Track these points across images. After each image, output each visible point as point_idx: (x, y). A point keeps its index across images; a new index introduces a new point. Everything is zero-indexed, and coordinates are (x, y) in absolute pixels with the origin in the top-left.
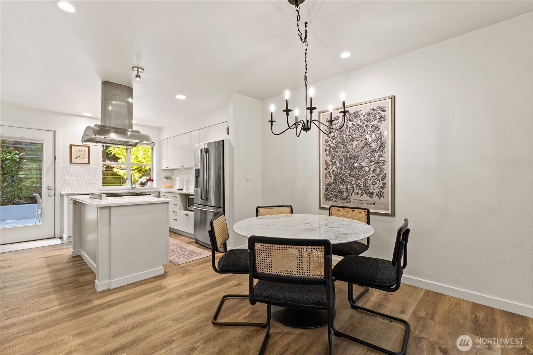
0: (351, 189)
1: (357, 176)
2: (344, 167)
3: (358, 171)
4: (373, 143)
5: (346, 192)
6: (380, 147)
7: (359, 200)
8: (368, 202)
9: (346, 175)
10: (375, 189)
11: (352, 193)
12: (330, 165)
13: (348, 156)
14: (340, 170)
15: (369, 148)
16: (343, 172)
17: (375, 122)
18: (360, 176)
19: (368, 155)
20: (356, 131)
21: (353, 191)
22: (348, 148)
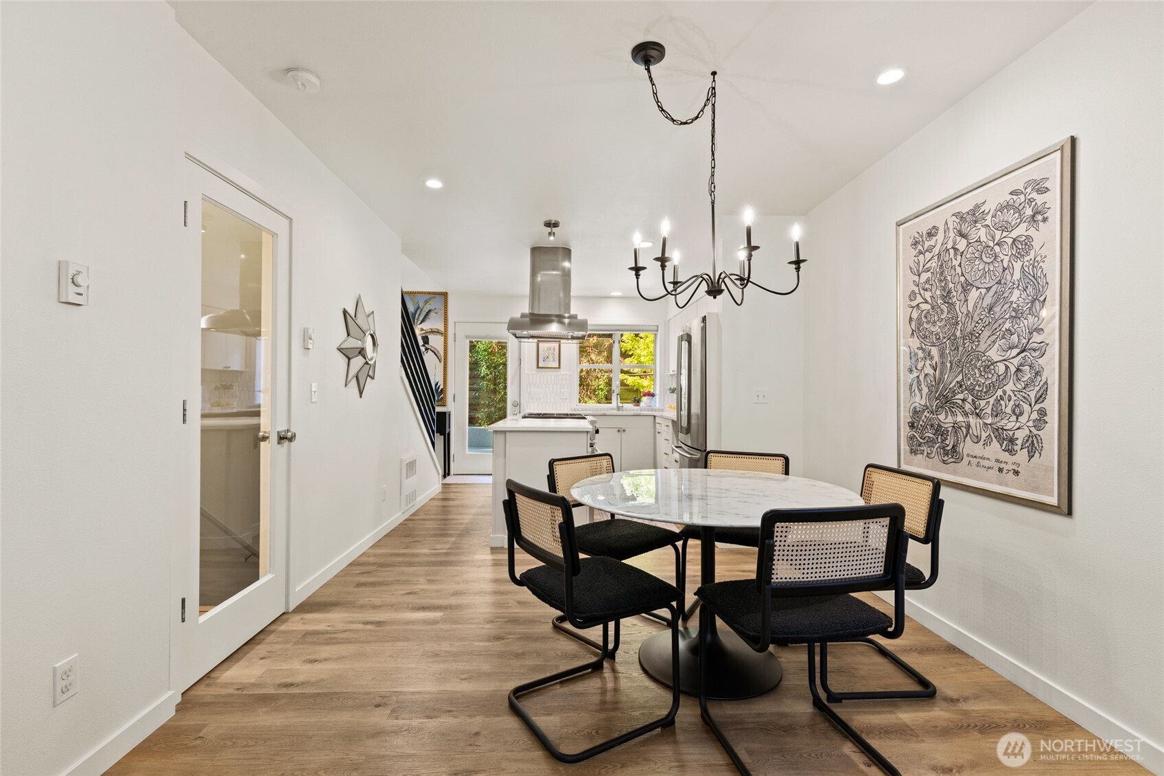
0: (964, 424)
1: (977, 388)
2: (949, 365)
3: (981, 375)
4: (1016, 290)
5: (952, 434)
6: (1033, 302)
7: (981, 458)
8: (1002, 466)
9: (953, 387)
10: (1018, 428)
11: (967, 436)
12: (920, 360)
13: (958, 333)
14: (941, 373)
15: (1006, 306)
16: (946, 376)
17: (1021, 231)
18: (985, 390)
19: (1004, 329)
20: (977, 263)
21: (969, 430)
22: (958, 311)
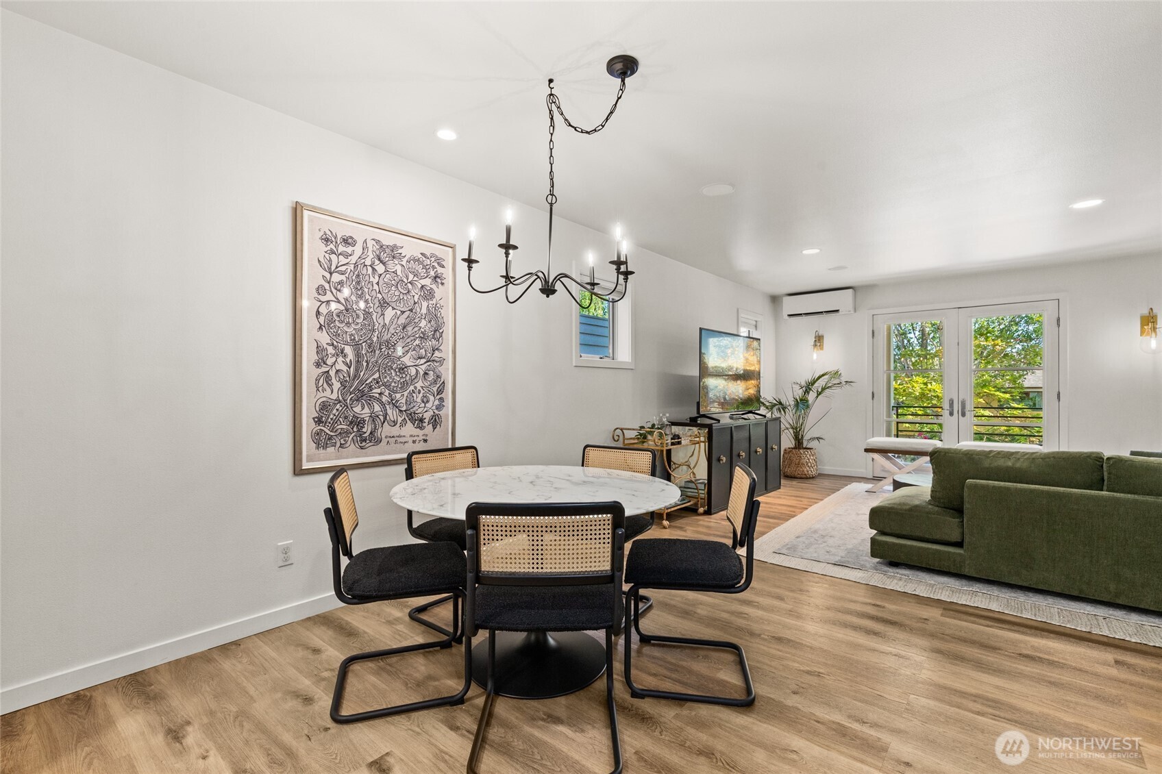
0: (381, 413)
1: (393, 384)
2: (365, 364)
3: (396, 375)
4: (423, 320)
5: (370, 422)
6: (435, 331)
7: (398, 437)
8: (414, 439)
9: (370, 383)
10: (426, 411)
11: (384, 422)
12: (330, 356)
13: (375, 339)
14: (357, 370)
15: (416, 329)
16: (362, 374)
17: (427, 282)
18: (400, 386)
19: (414, 344)
20: (393, 288)
21: (386, 417)
22: (375, 321)
